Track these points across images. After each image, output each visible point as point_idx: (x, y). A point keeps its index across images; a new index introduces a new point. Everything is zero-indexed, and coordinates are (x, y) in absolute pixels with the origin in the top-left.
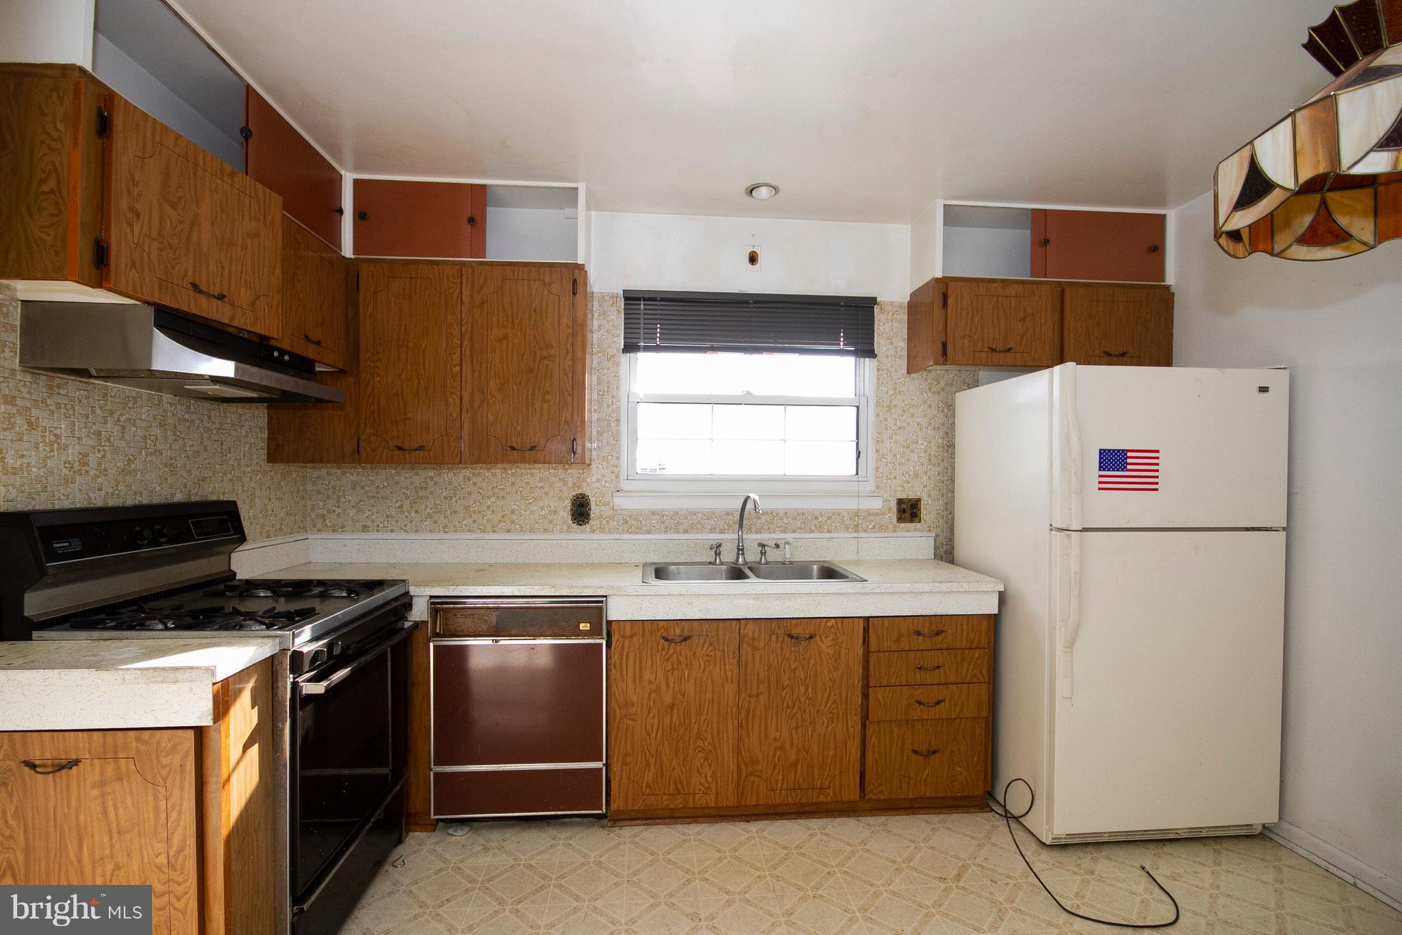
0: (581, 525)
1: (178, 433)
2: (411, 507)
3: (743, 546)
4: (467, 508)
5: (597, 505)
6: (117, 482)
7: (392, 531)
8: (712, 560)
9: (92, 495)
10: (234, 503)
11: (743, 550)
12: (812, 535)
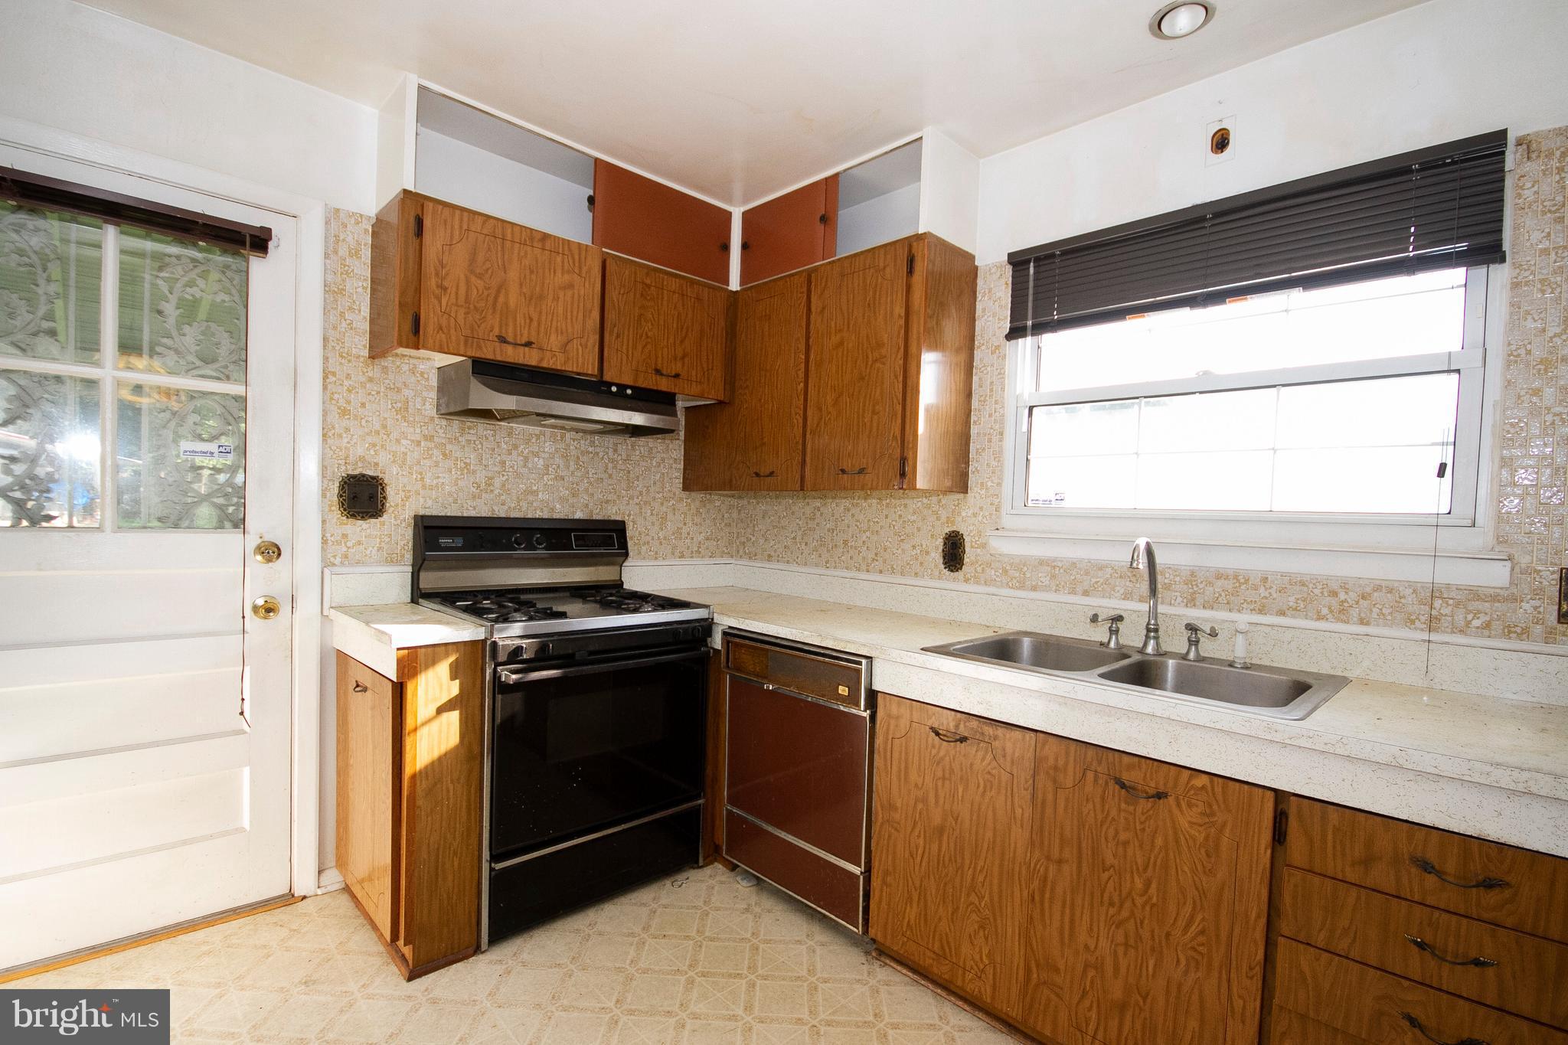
0: (952, 571)
1: (581, 463)
2: (802, 539)
3: (1156, 624)
4: (845, 542)
5: (972, 547)
6: (519, 500)
7: (788, 562)
8: (1106, 640)
9: (495, 508)
10: (623, 523)
11: (1156, 631)
12: (1322, 625)
